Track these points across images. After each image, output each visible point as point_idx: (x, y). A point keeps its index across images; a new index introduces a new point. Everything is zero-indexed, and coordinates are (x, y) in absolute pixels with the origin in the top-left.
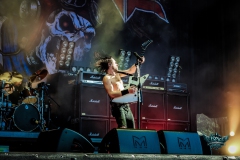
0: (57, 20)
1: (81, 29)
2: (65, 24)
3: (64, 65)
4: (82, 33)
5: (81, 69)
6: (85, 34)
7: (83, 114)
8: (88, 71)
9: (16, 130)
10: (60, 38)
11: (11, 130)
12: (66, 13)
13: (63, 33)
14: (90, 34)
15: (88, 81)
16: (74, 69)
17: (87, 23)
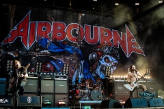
0: (103, 59)
2: (107, 60)
3: (108, 75)
5: (114, 76)
6: (114, 63)
7: (116, 93)
9: (92, 100)
12: (107, 56)
13: (106, 64)
17: (114, 59)
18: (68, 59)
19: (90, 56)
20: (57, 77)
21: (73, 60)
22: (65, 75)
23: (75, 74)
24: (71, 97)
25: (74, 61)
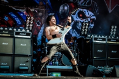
0: (77, 14)
1: (89, 17)
2: (81, 15)
3: (84, 34)
4: (89, 19)
5: (93, 36)
6: (91, 19)
8: (96, 36)
9: (63, 65)
10: (78, 22)
11: (61, 65)
12: (81, 10)
13: (80, 20)
14: (93, 19)
15: (96, 41)
16: (89, 36)
17: (92, 14)
18: (32, 10)
19: (61, 8)
20: (18, 33)
21: (39, 11)
22: (28, 31)
23: (42, 31)
24: (35, 60)
25: (40, 14)
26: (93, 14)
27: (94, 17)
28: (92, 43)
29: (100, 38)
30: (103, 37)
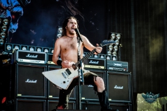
1: (7, 8)
5: (17, 48)
6: (12, 13)
7: (20, 95)
8: (24, 49)
14: (17, 14)
15: (24, 61)
16: (9, 48)
26: (17, 2)
27: (20, 9)
28: (14, 64)
29: (32, 54)
30: (39, 51)
